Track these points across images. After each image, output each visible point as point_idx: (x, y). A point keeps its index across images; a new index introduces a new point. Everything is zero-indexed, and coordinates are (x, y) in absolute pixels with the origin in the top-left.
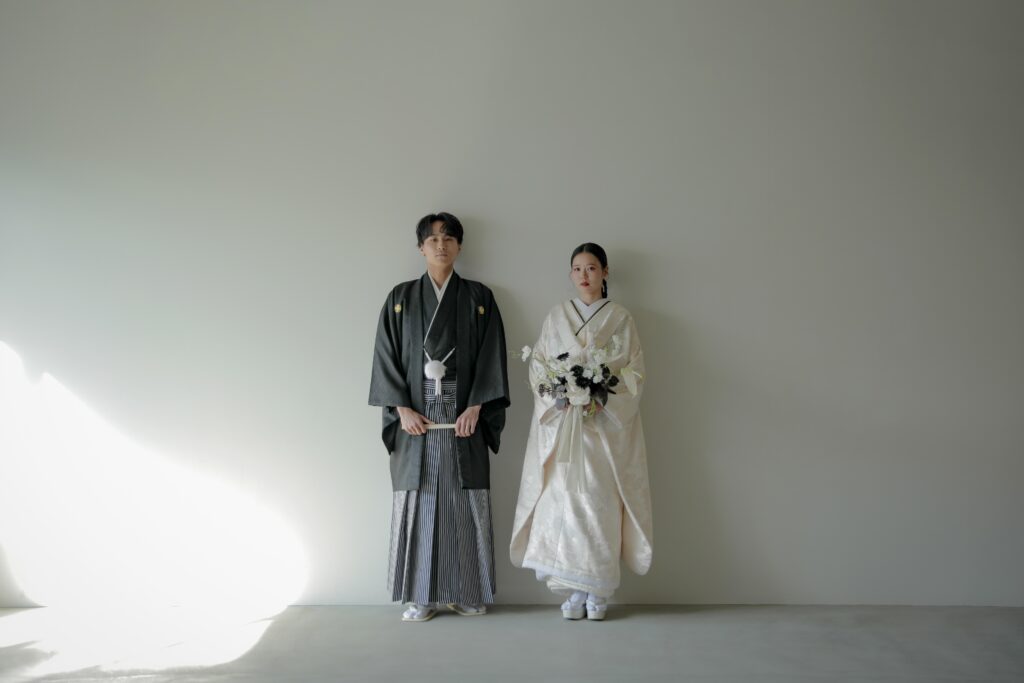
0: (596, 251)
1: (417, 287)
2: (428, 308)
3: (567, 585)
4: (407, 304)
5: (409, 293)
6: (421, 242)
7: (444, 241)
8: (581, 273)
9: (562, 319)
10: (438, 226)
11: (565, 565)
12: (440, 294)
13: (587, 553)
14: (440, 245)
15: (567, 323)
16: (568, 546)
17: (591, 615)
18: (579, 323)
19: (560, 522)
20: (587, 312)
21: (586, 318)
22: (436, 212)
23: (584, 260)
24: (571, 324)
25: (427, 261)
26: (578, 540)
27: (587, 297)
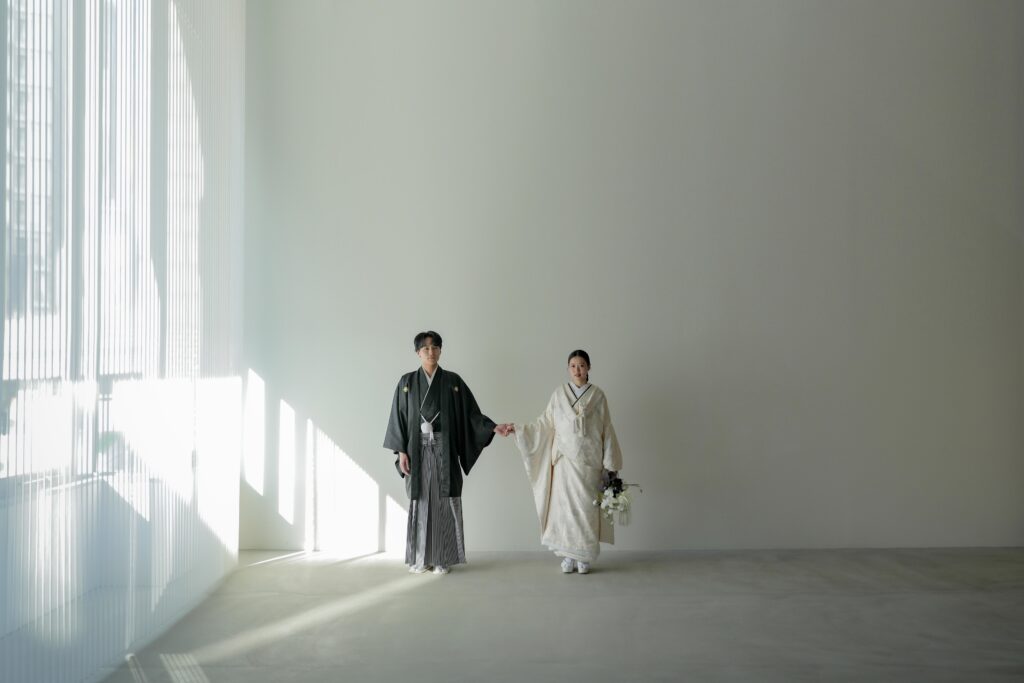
0: (583, 355)
1: (416, 376)
2: (422, 389)
3: (564, 554)
4: (410, 386)
5: (412, 379)
6: (418, 349)
7: (433, 349)
8: (576, 369)
9: (564, 397)
10: (429, 340)
11: (568, 544)
12: (430, 381)
13: (580, 536)
14: (430, 352)
15: (566, 399)
16: (569, 532)
17: (580, 570)
18: (574, 399)
19: (564, 518)
20: (579, 392)
21: (578, 396)
22: (426, 331)
23: (576, 361)
24: (569, 400)
25: (420, 361)
26: (575, 529)
27: (578, 383)
